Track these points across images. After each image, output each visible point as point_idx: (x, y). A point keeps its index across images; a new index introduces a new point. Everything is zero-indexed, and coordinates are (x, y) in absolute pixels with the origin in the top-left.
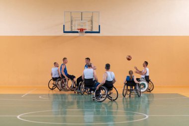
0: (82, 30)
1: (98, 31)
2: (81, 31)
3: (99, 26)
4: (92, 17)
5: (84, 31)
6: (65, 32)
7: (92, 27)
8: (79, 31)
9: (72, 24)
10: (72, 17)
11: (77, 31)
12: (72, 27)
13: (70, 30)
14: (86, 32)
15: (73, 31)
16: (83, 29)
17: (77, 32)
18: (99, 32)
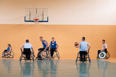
0: (36, 20)
1: (47, 20)
3: (48, 17)
4: (43, 12)
5: (38, 20)
6: (25, 21)
7: (43, 18)
9: (30, 16)
10: (30, 12)
12: (30, 18)
13: (29, 20)
14: (39, 21)
15: (31, 20)
16: (37, 19)
17: (34, 21)
18: (47, 21)
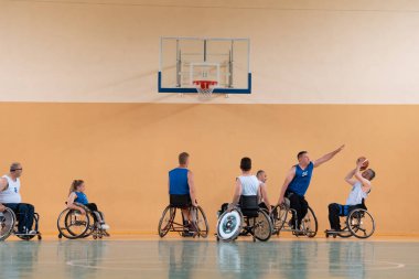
0: (205, 85)
1: (246, 88)
2: (203, 86)
3: (250, 75)
4: (231, 53)
5: (212, 87)
6: (161, 90)
7: (231, 78)
8: (199, 87)
9: (179, 69)
10: (179, 53)
11: (194, 86)
12: (179, 77)
14: (216, 91)
16: (209, 83)
17: (194, 91)
18: (248, 91)
